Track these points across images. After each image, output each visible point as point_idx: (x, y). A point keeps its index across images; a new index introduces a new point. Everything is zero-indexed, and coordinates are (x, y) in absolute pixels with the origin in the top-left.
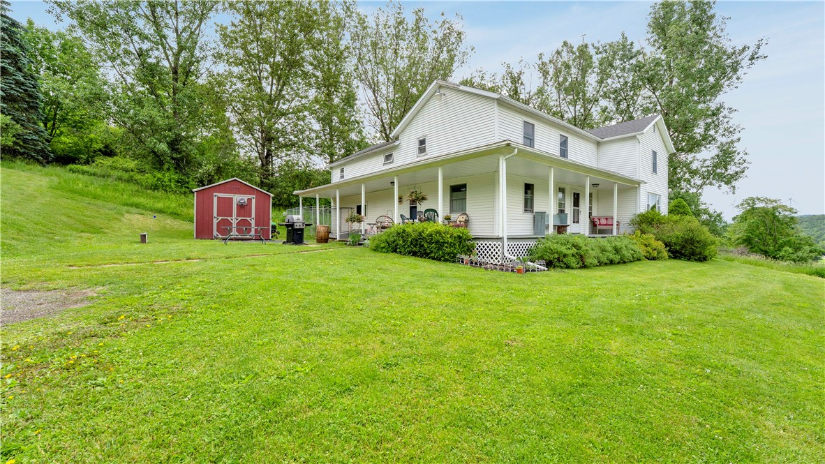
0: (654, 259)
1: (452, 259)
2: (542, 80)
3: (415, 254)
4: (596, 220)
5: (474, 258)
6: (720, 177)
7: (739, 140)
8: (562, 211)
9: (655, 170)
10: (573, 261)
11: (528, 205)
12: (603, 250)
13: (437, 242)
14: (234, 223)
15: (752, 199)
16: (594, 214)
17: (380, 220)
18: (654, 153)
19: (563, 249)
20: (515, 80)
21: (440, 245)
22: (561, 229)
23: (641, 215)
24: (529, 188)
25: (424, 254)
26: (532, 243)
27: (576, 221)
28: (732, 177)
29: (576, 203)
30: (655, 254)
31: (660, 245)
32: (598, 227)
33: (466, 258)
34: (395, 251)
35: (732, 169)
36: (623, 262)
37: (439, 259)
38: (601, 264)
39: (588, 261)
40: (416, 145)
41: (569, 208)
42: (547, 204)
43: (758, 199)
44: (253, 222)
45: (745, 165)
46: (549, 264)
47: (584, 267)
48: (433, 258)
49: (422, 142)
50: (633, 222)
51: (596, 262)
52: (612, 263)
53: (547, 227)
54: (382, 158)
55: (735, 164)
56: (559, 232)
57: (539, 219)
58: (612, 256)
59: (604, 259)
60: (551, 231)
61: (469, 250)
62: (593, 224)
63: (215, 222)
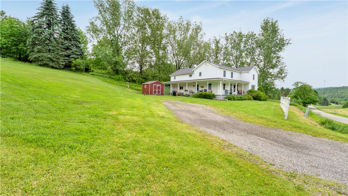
0: (249, 100)
1: (212, 99)
2: (226, 42)
3: (204, 98)
4: (239, 91)
5: (216, 98)
6: (279, 77)
7: (286, 66)
8: (231, 89)
9: (254, 79)
10: (232, 99)
11: (224, 88)
12: (238, 98)
13: (209, 96)
14: (157, 91)
15: (298, 82)
16: (239, 90)
17: (190, 91)
18: (254, 75)
19: (231, 97)
20: (218, 42)
21: (210, 96)
22: (231, 93)
23: (249, 90)
24: (224, 85)
25: (206, 98)
26: (225, 96)
27: (234, 91)
28: (283, 77)
29: (235, 87)
30: (250, 99)
31: (251, 97)
32: (240, 93)
33: (214, 99)
34: (199, 97)
35: (283, 75)
36: (242, 100)
37: (209, 99)
38: (237, 100)
39: (235, 99)
40: (199, 74)
41: (233, 89)
42: (228, 88)
43: (299, 82)
44: (160, 91)
45: (287, 74)
46: (229, 100)
47: (234, 100)
48: (208, 99)
49: (200, 73)
50: (247, 92)
51: (236, 99)
52: (240, 100)
53: (228, 93)
54: (188, 76)
55: (284, 73)
56: (230, 94)
57: (226, 91)
58: (240, 99)
59: (238, 99)
60: (229, 94)
61: (215, 97)
62: (238, 92)
63: (153, 91)
